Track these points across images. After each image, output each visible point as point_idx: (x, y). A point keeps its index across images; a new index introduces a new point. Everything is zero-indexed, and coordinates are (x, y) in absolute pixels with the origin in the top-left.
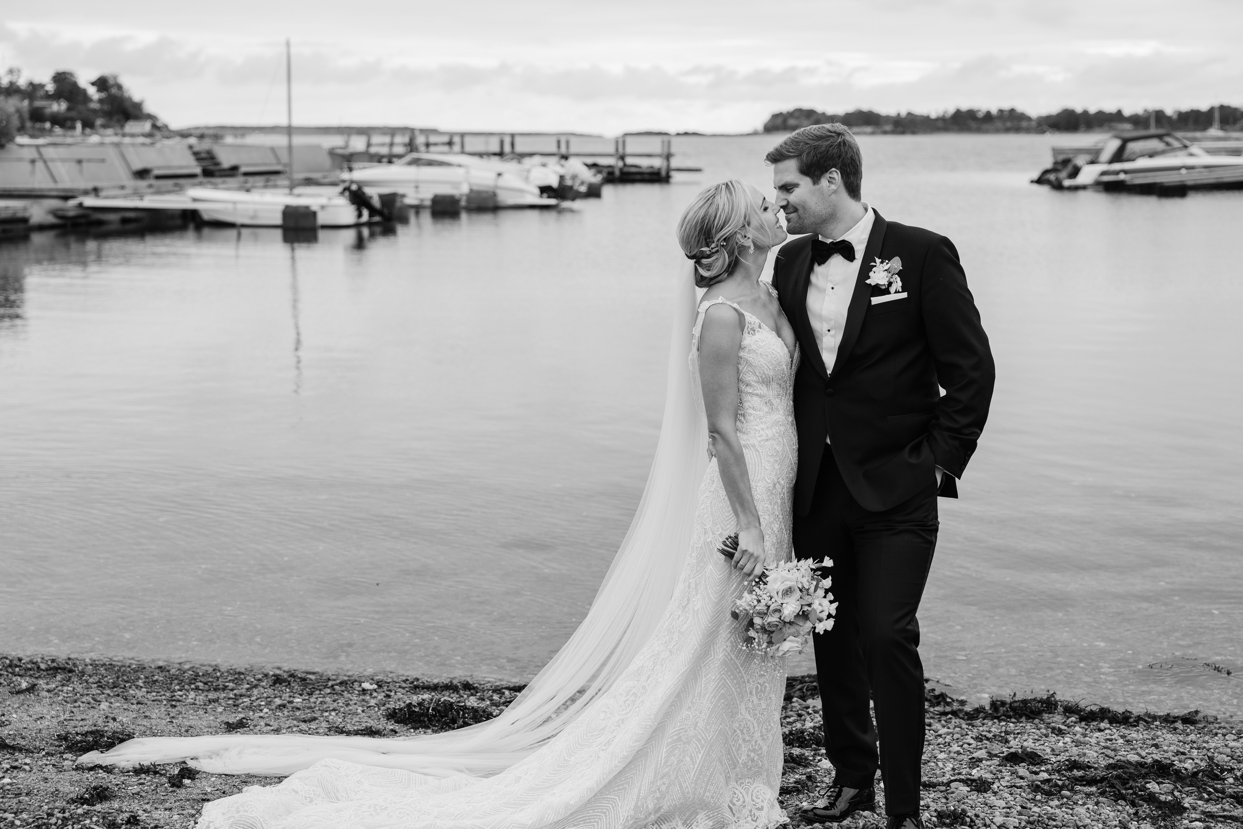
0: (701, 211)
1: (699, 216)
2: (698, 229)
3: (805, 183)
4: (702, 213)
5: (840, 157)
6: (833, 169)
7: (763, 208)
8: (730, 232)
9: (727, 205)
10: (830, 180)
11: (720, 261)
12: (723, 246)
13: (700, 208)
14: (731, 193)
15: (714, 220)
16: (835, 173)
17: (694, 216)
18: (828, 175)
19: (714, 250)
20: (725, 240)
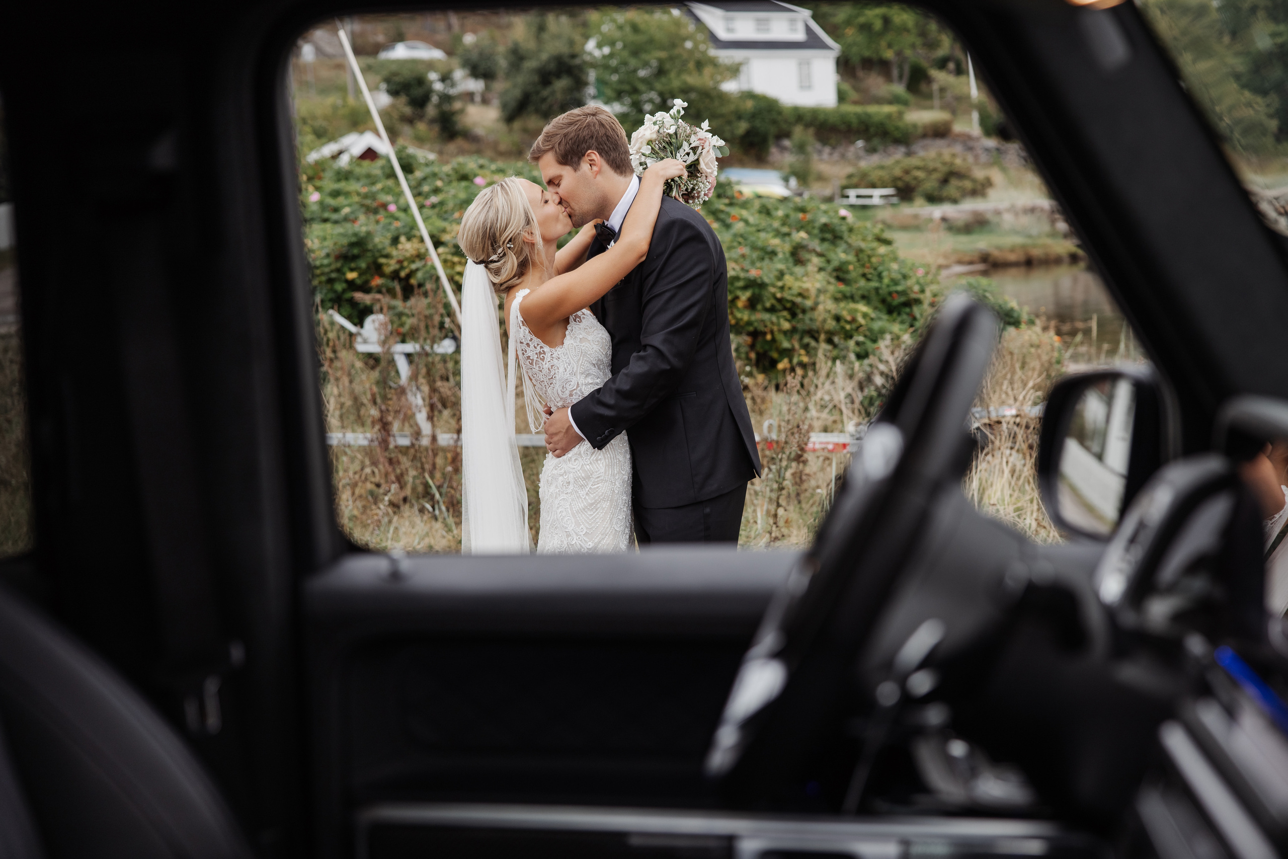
0: (481, 216)
1: (480, 221)
2: (481, 235)
3: (566, 172)
4: (482, 218)
5: (592, 137)
6: (589, 151)
7: (543, 202)
8: (513, 232)
9: (506, 206)
10: (591, 163)
11: (511, 263)
12: (509, 248)
13: (480, 213)
14: (507, 193)
15: (496, 224)
16: (593, 155)
17: (475, 222)
18: (586, 158)
19: (501, 255)
20: (510, 240)
